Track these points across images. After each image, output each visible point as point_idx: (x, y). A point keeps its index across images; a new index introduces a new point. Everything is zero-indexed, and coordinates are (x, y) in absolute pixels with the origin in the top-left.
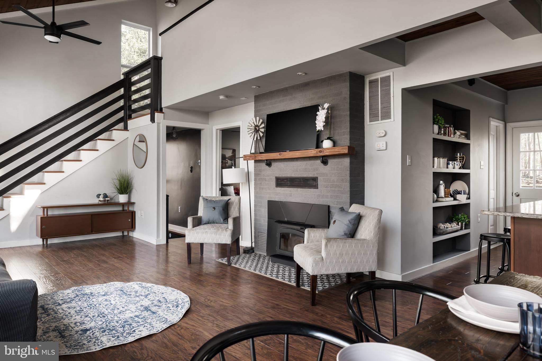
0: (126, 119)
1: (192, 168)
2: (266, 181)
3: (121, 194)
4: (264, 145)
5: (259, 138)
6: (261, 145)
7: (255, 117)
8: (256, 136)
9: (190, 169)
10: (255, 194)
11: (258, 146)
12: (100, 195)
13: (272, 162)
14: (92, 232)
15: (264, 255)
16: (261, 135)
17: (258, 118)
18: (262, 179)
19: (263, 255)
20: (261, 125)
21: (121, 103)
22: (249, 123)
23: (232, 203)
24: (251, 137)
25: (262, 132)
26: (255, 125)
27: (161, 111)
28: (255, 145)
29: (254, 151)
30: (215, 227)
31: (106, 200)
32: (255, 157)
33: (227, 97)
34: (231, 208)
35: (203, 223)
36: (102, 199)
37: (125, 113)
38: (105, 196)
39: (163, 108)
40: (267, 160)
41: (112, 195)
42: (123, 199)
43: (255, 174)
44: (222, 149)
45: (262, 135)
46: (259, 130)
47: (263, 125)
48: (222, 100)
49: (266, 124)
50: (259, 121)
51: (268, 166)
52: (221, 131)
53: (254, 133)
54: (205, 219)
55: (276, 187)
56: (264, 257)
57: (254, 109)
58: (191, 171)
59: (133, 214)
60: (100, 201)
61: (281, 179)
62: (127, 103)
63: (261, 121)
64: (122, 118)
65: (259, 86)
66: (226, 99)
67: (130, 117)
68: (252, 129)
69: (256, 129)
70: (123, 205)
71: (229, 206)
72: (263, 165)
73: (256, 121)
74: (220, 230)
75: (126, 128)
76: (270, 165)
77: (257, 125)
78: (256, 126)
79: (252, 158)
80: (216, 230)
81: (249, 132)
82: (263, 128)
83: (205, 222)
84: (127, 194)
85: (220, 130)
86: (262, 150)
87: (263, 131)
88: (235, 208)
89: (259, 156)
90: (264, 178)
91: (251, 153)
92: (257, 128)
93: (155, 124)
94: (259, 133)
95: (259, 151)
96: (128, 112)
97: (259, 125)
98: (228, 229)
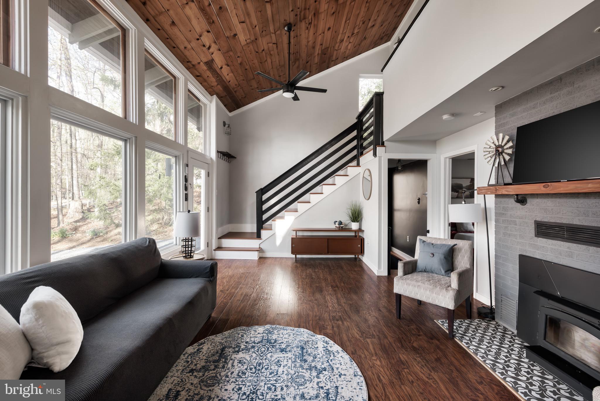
0: (359, 157)
1: (419, 199)
2: (516, 225)
3: (353, 222)
4: (512, 172)
5: (503, 163)
6: (506, 172)
7: (497, 134)
8: (498, 160)
9: (418, 200)
10: (496, 240)
11: (501, 175)
12: (337, 222)
13: (528, 197)
14: (328, 253)
15: (513, 333)
16: (507, 158)
17: (501, 135)
18: (508, 221)
19: (511, 331)
20: (506, 144)
21: (355, 143)
22: (486, 144)
23: (460, 250)
24: (490, 163)
25: (508, 154)
26: (495, 145)
27: (383, 144)
28: (497, 174)
29: (495, 182)
30: (431, 281)
31: (340, 226)
32: (496, 190)
33: (453, 115)
34: (458, 255)
35: (418, 270)
36: (338, 226)
37: (358, 152)
38: (341, 223)
39: (385, 142)
40: (517, 195)
41: (347, 222)
42: (354, 226)
43: (496, 213)
44: (452, 178)
45: (509, 157)
46: (502, 153)
47: (510, 144)
48: (446, 121)
49: (515, 142)
50: (503, 139)
51: (521, 204)
52: (451, 160)
53: (494, 157)
54: (421, 264)
55: (536, 236)
56: (513, 336)
57: (494, 125)
58: (419, 203)
59: (362, 240)
60: (336, 227)
61: (546, 225)
62: (360, 142)
63: (507, 138)
64: (356, 155)
65: (503, 85)
66: (453, 118)
67: (362, 154)
68: (490, 152)
69: (498, 151)
70: (355, 231)
71: (456, 253)
72: (511, 203)
73: (498, 140)
74: (438, 287)
75: (358, 165)
76: (523, 202)
77: (499, 145)
78: (497, 147)
79: (491, 192)
80: (431, 287)
81: (486, 157)
82: (510, 148)
83: (420, 270)
84: (358, 222)
85: (450, 158)
86: (509, 180)
87: (511, 153)
88: (464, 257)
89: (502, 188)
90: (511, 221)
91: (489, 185)
92: (500, 150)
93: (377, 158)
94: (503, 156)
95: (502, 182)
96: (360, 150)
97: (503, 145)
98: (449, 288)
